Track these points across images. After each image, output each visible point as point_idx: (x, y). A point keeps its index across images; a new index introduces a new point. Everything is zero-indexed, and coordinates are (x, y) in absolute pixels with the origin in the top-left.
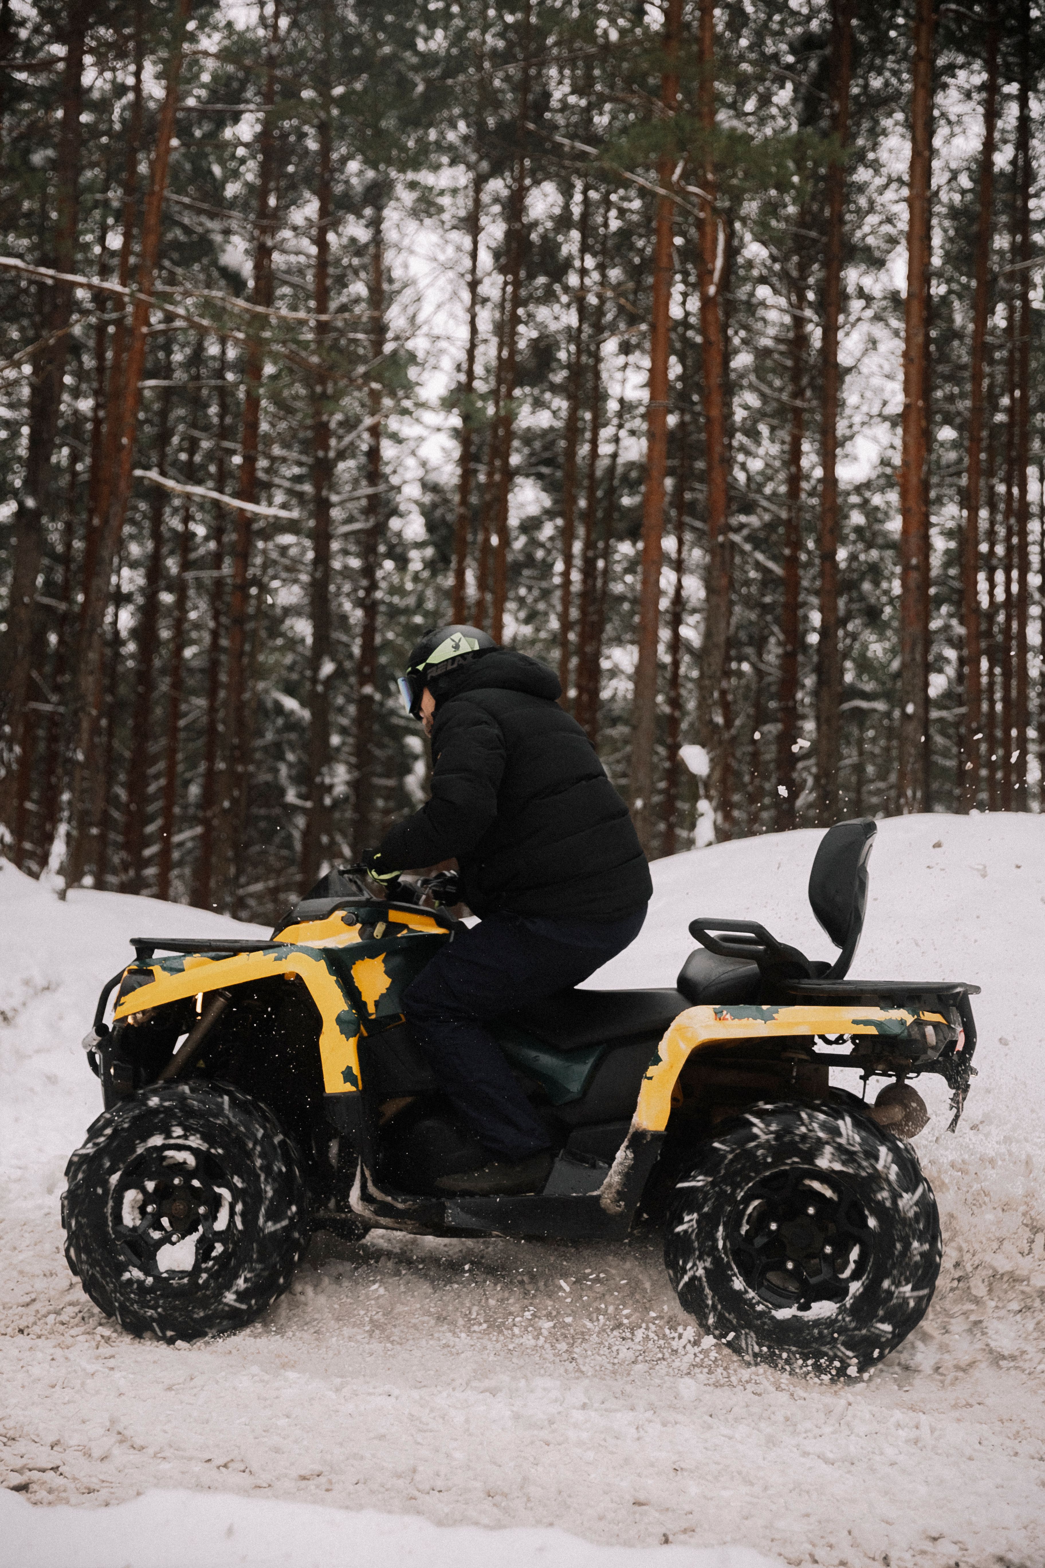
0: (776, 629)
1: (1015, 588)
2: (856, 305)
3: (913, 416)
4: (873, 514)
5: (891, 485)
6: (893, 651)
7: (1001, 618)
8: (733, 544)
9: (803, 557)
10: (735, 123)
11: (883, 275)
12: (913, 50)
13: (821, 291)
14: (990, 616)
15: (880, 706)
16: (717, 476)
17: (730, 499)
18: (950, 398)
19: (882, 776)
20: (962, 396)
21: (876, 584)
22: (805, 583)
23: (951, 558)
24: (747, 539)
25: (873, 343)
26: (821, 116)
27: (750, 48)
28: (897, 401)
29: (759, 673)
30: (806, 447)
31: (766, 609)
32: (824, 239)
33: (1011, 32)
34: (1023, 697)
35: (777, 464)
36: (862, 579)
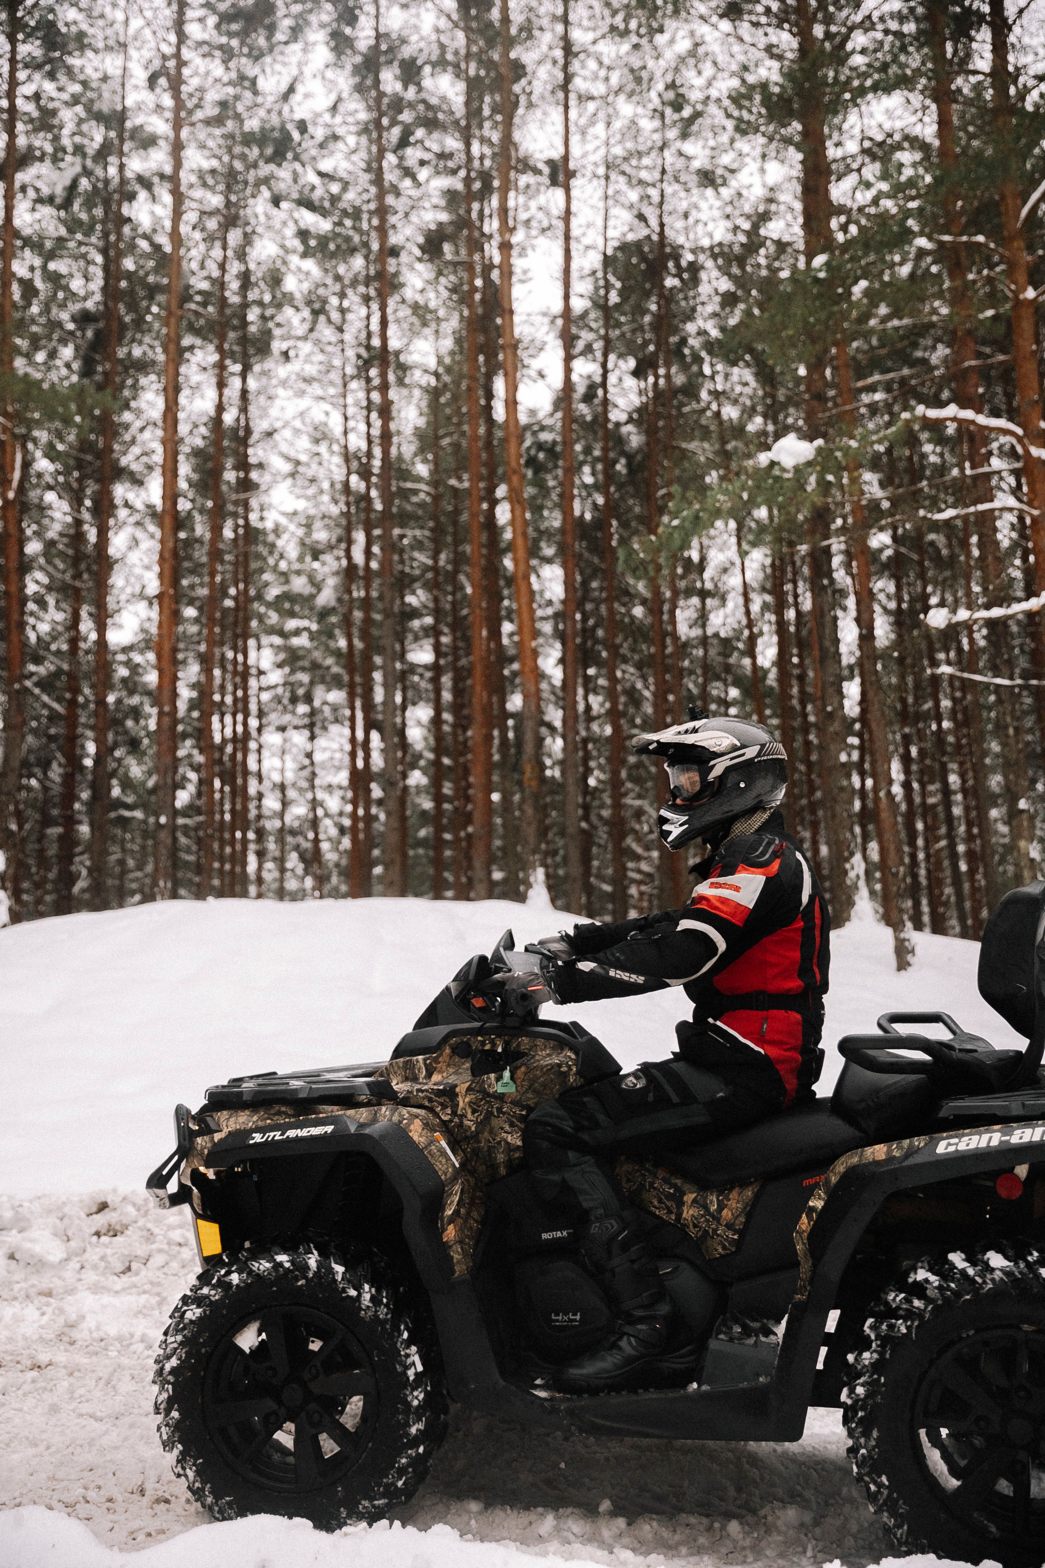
0: (59, 755)
1: (240, 729)
2: (122, 513)
3: (166, 600)
4: (134, 668)
5: (148, 648)
6: (150, 773)
7: (229, 749)
8: (26, 690)
9: (81, 699)
10: (29, 370)
11: (143, 494)
12: (164, 331)
13: (97, 502)
14: (221, 748)
15: (138, 814)
16: (14, 637)
17: (23, 653)
18: (192, 587)
19: (140, 867)
20: (202, 585)
21: (137, 721)
22: (83, 720)
23: (193, 705)
24: (37, 684)
25: (136, 542)
26: (95, 372)
27: (40, 314)
28: (153, 586)
29: (45, 789)
30: (84, 614)
31: (51, 738)
32: (98, 463)
33: (235, 328)
34: (246, 809)
35: (60, 628)
36: (126, 717)
